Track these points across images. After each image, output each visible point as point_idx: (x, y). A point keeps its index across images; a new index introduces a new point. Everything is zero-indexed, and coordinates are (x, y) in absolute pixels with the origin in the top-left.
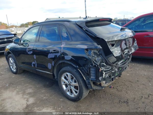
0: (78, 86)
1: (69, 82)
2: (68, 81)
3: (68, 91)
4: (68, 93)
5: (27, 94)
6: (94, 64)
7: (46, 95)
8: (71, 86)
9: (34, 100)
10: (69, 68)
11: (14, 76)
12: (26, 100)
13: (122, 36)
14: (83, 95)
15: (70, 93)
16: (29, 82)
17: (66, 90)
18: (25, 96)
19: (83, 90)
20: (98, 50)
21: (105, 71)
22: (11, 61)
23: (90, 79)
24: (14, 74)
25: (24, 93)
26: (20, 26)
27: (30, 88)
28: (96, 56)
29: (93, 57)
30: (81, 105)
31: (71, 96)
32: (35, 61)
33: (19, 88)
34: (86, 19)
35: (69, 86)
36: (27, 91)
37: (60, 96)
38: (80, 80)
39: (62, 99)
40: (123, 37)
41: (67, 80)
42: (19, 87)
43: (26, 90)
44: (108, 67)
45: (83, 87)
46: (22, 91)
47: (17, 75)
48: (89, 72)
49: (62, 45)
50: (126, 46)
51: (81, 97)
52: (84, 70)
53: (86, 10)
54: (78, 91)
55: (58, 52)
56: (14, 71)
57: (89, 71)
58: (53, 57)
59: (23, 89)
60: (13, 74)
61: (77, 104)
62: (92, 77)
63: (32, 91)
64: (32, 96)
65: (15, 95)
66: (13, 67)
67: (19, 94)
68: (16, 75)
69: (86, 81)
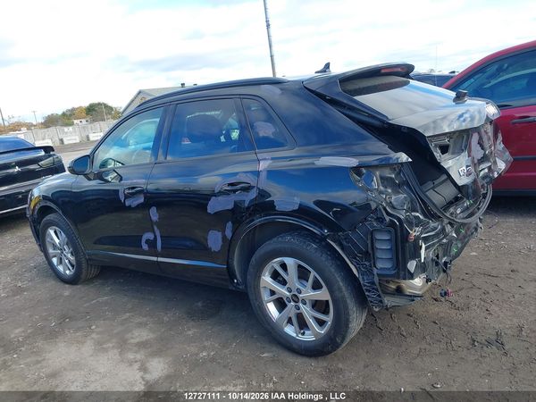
0: (327, 301)
1: (290, 292)
2: (287, 286)
3: (290, 321)
4: (290, 330)
5: (136, 348)
6: (388, 218)
7: (206, 344)
8: (301, 305)
9: (166, 366)
10: (289, 240)
11: (67, 291)
12: (137, 367)
13: (462, 119)
14: (349, 330)
15: (298, 329)
16: (129, 306)
17: (279, 319)
18: (131, 356)
19: (351, 312)
20: (395, 169)
21: (426, 240)
22: (52, 239)
23: (375, 271)
24: (67, 286)
25: (123, 345)
26: (42, 123)
27: (140, 325)
28: (390, 191)
29: (381, 193)
30: (340, 366)
31: (301, 337)
32: (156, 228)
33: (99, 330)
34: (325, 71)
35: (292, 303)
36: (132, 338)
37: (259, 344)
38: (339, 279)
39: (268, 352)
40: (464, 120)
41: (284, 283)
42: (97, 327)
43: (129, 335)
44: (432, 224)
45: (348, 301)
46: (114, 340)
47: (79, 286)
48: (369, 245)
49: (261, 163)
50: (482, 152)
51: (343, 339)
52: (350, 241)
53: (272, 56)
54: (329, 319)
55: (248, 189)
56: (68, 272)
57: (369, 242)
58: (230, 207)
59: (115, 331)
60: (61, 285)
61: (325, 364)
62: (379, 265)
63: (152, 336)
64: (157, 353)
65: (92, 355)
66: (60, 261)
67: (106, 350)
68: (75, 287)
69: (361, 280)
